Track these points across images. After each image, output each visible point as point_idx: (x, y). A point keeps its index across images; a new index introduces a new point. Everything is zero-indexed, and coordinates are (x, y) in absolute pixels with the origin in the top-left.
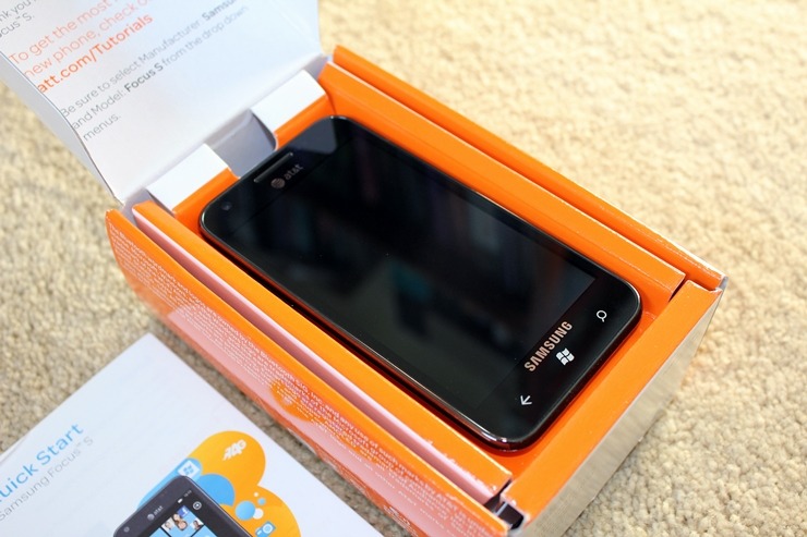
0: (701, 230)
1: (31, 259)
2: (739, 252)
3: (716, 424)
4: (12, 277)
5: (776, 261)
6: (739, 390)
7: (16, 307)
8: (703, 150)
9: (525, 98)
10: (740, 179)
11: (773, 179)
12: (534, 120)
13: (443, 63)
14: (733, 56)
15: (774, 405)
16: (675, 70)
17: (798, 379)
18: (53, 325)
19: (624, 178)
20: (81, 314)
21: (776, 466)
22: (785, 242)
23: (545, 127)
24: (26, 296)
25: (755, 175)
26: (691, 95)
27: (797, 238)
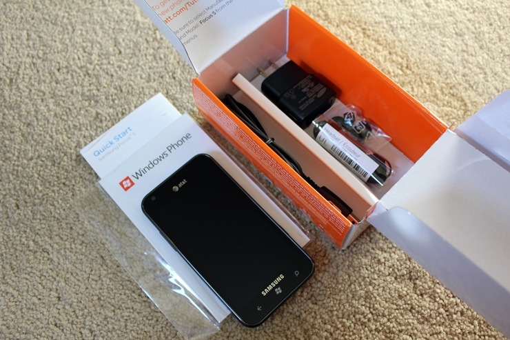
0: (453, 75)
1: (165, 63)
2: (467, 86)
4: (158, 70)
5: (483, 91)
7: (160, 83)
8: (459, 38)
9: (382, 6)
10: (474, 53)
11: (488, 54)
12: (385, 17)
18: (176, 92)
19: (422, 48)
20: (188, 88)
22: (488, 83)
23: (390, 21)
24: (164, 79)
25: (481, 51)
26: (458, 11)
27: (494, 82)
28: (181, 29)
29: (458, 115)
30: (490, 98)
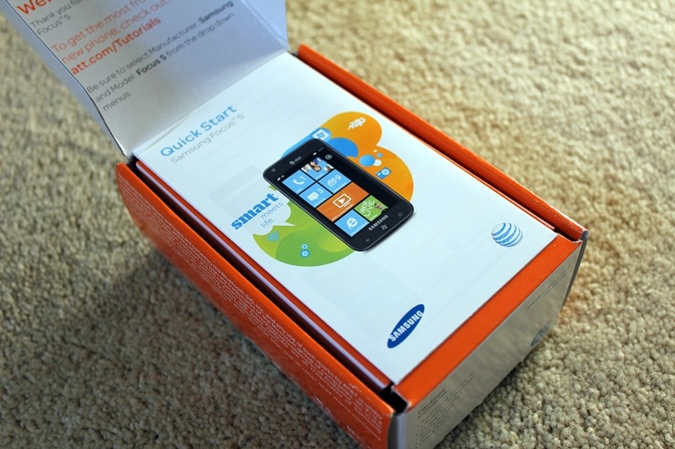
0: (588, 203)
1: (66, 200)
2: (619, 221)
3: (584, 355)
4: (51, 213)
5: (650, 230)
6: (606, 330)
7: (52, 235)
8: (598, 139)
9: (458, 93)
10: (626, 164)
11: (654, 165)
12: (464, 110)
13: (396, 63)
14: (633, 65)
15: (633, 344)
16: (583, 75)
17: (655, 324)
18: (78, 250)
19: (531, 159)
21: (629, 392)
22: (658, 215)
23: (472, 116)
24: (60, 227)
25: (640, 161)
26: (594, 95)
27: (668, 213)
28: (102, 83)
29: (603, 274)
30: (665, 242)
